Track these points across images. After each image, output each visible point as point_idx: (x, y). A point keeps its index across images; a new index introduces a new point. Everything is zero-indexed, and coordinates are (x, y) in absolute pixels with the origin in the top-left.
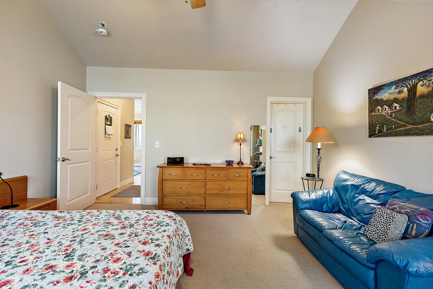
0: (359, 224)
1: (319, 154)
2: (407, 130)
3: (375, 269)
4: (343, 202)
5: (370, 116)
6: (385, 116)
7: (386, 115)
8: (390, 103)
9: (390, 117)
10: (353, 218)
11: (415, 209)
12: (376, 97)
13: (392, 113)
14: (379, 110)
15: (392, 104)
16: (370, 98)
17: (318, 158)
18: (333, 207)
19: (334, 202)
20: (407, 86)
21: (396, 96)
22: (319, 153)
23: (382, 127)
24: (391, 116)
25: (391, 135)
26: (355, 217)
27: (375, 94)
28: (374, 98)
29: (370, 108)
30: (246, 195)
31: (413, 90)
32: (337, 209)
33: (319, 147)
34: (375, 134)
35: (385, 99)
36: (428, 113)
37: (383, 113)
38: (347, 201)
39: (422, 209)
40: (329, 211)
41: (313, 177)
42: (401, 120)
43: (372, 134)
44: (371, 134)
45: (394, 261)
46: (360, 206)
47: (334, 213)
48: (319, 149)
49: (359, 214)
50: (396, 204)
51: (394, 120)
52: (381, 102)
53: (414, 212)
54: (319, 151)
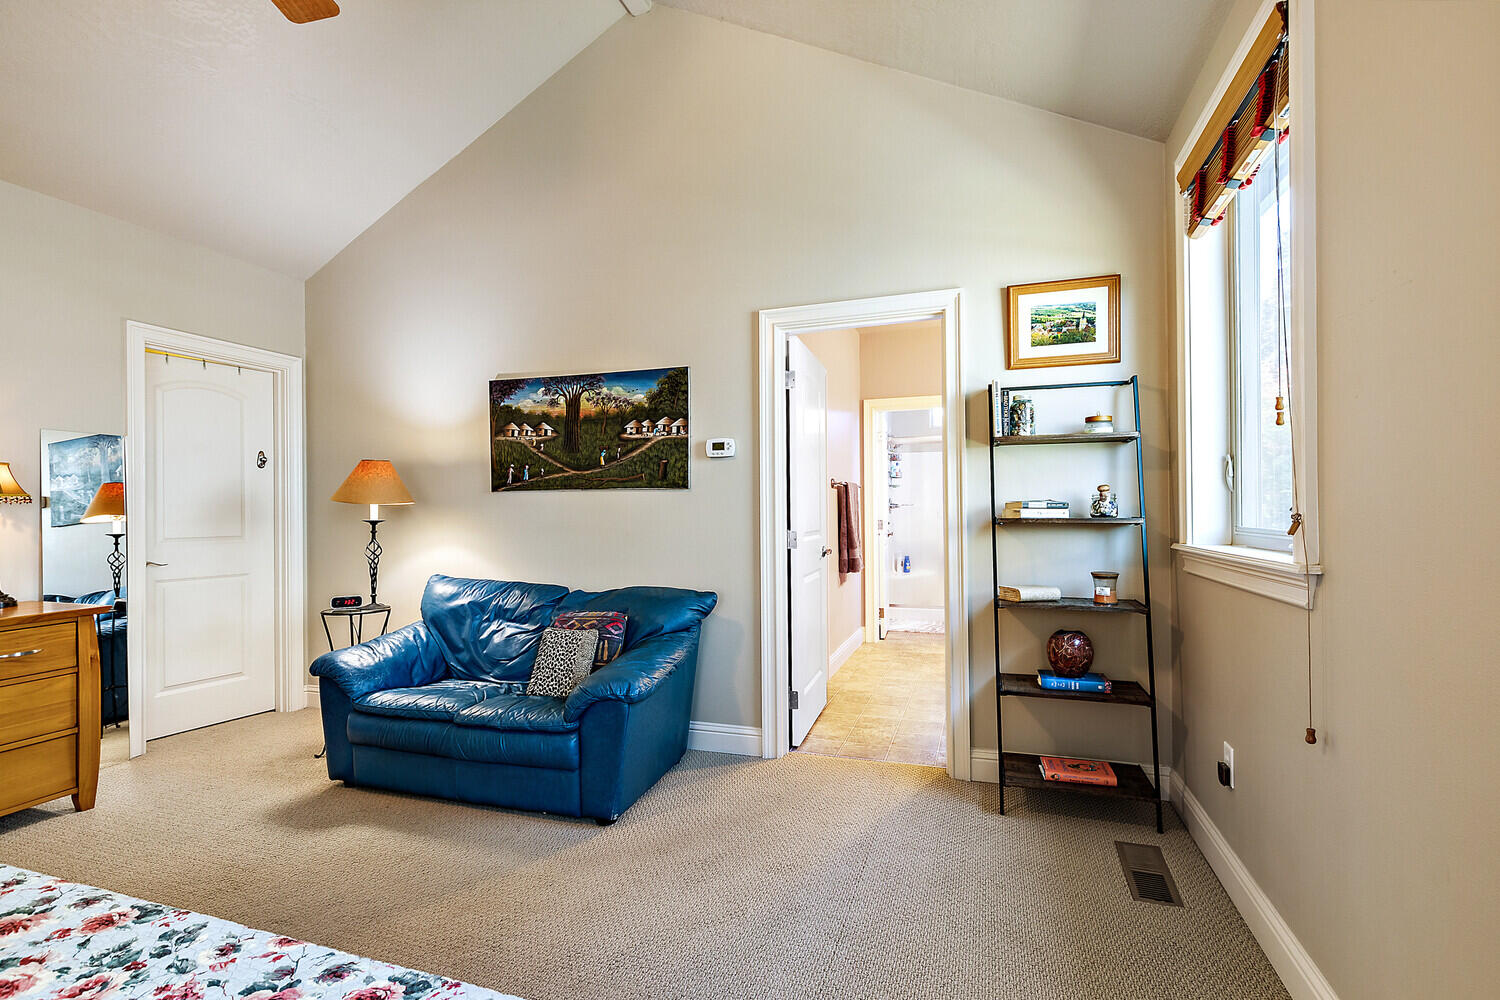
0: (501, 684)
1: (374, 537)
2: (567, 478)
3: (578, 730)
4: (455, 649)
5: (495, 445)
6: (526, 447)
7: (529, 446)
8: (536, 421)
9: (535, 451)
10: (484, 677)
11: (602, 617)
12: (507, 402)
13: (539, 442)
14: (513, 431)
15: (540, 424)
16: (494, 402)
17: (371, 547)
18: (434, 666)
19: (433, 657)
20: (565, 395)
21: (546, 408)
22: (374, 532)
23: (520, 470)
24: (538, 447)
25: (539, 488)
26: (488, 674)
27: (504, 395)
28: (502, 404)
29: (494, 424)
30: (69, 732)
31: (573, 404)
32: (441, 671)
33: (374, 517)
34: (505, 484)
35: (526, 411)
36: (597, 450)
37: (523, 440)
38: (465, 645)
39: (611, 614)
40: (427, 680)
41: (355, 605)
42: (555, 459)
43: (499, 483)
44: (496, 483)
45: (613, 694)
46: (498, 645)
47: (438, 681)
48: (374, 523)
49: (496, 663)
50: (572, 618)
51: (543, 456)
52: (518, 417)
53: (603, 621)
54: (374, 528)
